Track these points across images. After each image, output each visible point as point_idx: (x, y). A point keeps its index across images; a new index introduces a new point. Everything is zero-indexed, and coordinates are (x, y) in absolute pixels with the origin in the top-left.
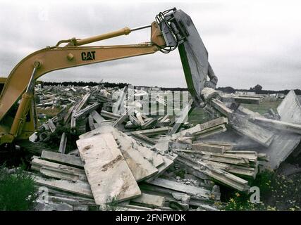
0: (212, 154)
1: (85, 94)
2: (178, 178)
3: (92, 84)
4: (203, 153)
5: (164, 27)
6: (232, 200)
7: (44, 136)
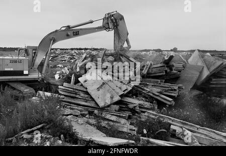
0: (152, 84)
1: (83, 54)
2: (134, 97)
3: (86, 49)
4: (148, 84)
5: (109, 19)
6: (164, 108)
7: (63, 76)
